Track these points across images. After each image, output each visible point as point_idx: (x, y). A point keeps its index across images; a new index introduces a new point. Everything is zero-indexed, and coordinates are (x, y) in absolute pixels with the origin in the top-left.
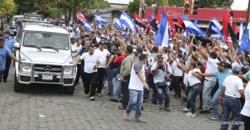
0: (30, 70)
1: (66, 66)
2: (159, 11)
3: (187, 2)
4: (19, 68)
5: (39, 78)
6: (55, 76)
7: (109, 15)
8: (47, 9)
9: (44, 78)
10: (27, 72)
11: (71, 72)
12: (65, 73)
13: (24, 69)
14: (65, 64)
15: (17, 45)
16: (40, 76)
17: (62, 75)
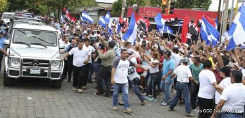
0: (19, 65)
1: (53, 61)
2: (140, 10)
3: (165, 3)
4: (8, 63)
5: (28, 72)
6: (42, 71)
7: (96, 14)
8: (37, 7)
9: (32, 72)
10: (16, 66)
11: (58, 66)
12: (52, 67)
13: (13, 64)
14: (53, 59)
15: (7, 41)
16: (29, 70)
17: (50, 69)
